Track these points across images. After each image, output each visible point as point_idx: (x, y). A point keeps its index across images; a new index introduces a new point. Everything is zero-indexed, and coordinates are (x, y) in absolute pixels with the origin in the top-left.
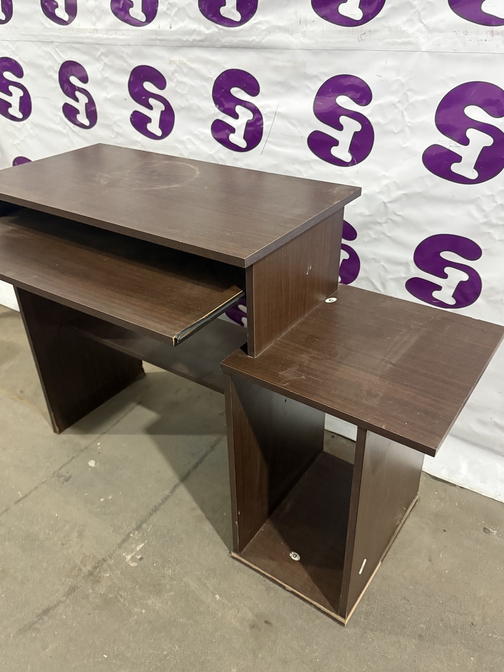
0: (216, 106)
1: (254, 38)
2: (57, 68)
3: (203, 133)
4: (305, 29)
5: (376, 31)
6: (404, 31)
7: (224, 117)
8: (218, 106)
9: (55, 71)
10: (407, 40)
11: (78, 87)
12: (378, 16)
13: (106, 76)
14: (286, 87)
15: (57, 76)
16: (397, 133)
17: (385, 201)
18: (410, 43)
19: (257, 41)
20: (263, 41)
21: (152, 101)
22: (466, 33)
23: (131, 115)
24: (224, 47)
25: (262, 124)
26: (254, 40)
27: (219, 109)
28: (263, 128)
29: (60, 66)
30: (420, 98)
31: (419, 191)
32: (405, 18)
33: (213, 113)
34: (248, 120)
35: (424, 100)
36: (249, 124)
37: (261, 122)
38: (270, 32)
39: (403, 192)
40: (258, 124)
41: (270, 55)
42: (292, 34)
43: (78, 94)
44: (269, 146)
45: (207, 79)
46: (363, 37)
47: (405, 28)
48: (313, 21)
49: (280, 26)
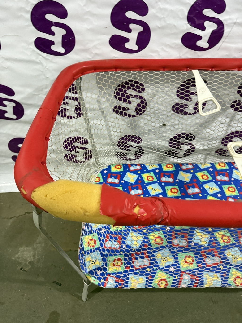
0: (189, 24)
2: (30, 9)
3: (175, 43)
7: (194, 30)
8: (190, 23)
9: (27, 12)
11: (54, 22)
13: (88, 10)
15: (29, 16)
21: (132, 26)
23: (110, 39)
25: (223, 31)
27: (190, 25)
28: (223, 33)
29: (33, 6)
33: (185, 28)
34: (213, 30)
36: (213, 32)
37: (222, 30)
40: (221, 31)
43: (54, 28)
44: (225, 45)
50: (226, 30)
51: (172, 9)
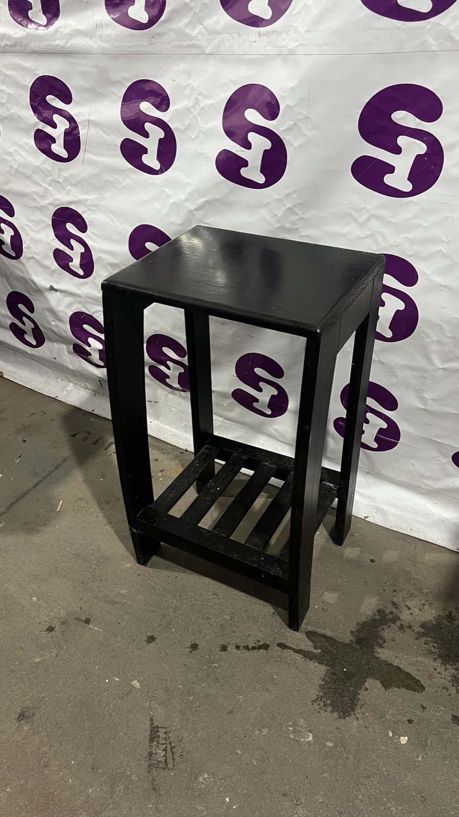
0: (35, 115)
1: (58, 42)
3: (27, 144)
4: (101, 33)
5: (163, 34)
6: (188, 34)
7: (44, 127)
8: (37, 115)
10: (191, 43)
12: (162, 18)
14: (95, 93)
16: (194, 138)
17: (192, 209)
18: (194, 46)
19: (62, 45)
20: (68, 45)
22: (239, 35)
24: (33, 52)
25: (79, 133)
26: (58, 45)
27: (38, 118)
28: (79, 137)
30: (209, 102)
31: (218, 197)
32: (185, 21)
33: (33, 122)
34: (66, 129)
35: (212, 104)
36: (67, 133)
37: (77, 131)
38: (72, 37)
39: (205, 199)
40: (75, 132)
41: (75, 61)
42: (91, 38)
44: (89, 156)
45: (23, 87)
46: (153, 40)
47: (188, 31)
48: (108, 25)
49: (80, 30)
50: (83, 132)
51: (11, 92)
